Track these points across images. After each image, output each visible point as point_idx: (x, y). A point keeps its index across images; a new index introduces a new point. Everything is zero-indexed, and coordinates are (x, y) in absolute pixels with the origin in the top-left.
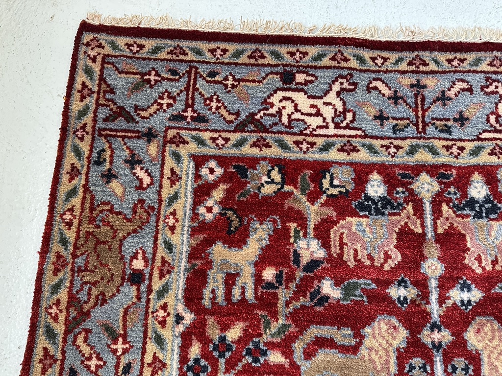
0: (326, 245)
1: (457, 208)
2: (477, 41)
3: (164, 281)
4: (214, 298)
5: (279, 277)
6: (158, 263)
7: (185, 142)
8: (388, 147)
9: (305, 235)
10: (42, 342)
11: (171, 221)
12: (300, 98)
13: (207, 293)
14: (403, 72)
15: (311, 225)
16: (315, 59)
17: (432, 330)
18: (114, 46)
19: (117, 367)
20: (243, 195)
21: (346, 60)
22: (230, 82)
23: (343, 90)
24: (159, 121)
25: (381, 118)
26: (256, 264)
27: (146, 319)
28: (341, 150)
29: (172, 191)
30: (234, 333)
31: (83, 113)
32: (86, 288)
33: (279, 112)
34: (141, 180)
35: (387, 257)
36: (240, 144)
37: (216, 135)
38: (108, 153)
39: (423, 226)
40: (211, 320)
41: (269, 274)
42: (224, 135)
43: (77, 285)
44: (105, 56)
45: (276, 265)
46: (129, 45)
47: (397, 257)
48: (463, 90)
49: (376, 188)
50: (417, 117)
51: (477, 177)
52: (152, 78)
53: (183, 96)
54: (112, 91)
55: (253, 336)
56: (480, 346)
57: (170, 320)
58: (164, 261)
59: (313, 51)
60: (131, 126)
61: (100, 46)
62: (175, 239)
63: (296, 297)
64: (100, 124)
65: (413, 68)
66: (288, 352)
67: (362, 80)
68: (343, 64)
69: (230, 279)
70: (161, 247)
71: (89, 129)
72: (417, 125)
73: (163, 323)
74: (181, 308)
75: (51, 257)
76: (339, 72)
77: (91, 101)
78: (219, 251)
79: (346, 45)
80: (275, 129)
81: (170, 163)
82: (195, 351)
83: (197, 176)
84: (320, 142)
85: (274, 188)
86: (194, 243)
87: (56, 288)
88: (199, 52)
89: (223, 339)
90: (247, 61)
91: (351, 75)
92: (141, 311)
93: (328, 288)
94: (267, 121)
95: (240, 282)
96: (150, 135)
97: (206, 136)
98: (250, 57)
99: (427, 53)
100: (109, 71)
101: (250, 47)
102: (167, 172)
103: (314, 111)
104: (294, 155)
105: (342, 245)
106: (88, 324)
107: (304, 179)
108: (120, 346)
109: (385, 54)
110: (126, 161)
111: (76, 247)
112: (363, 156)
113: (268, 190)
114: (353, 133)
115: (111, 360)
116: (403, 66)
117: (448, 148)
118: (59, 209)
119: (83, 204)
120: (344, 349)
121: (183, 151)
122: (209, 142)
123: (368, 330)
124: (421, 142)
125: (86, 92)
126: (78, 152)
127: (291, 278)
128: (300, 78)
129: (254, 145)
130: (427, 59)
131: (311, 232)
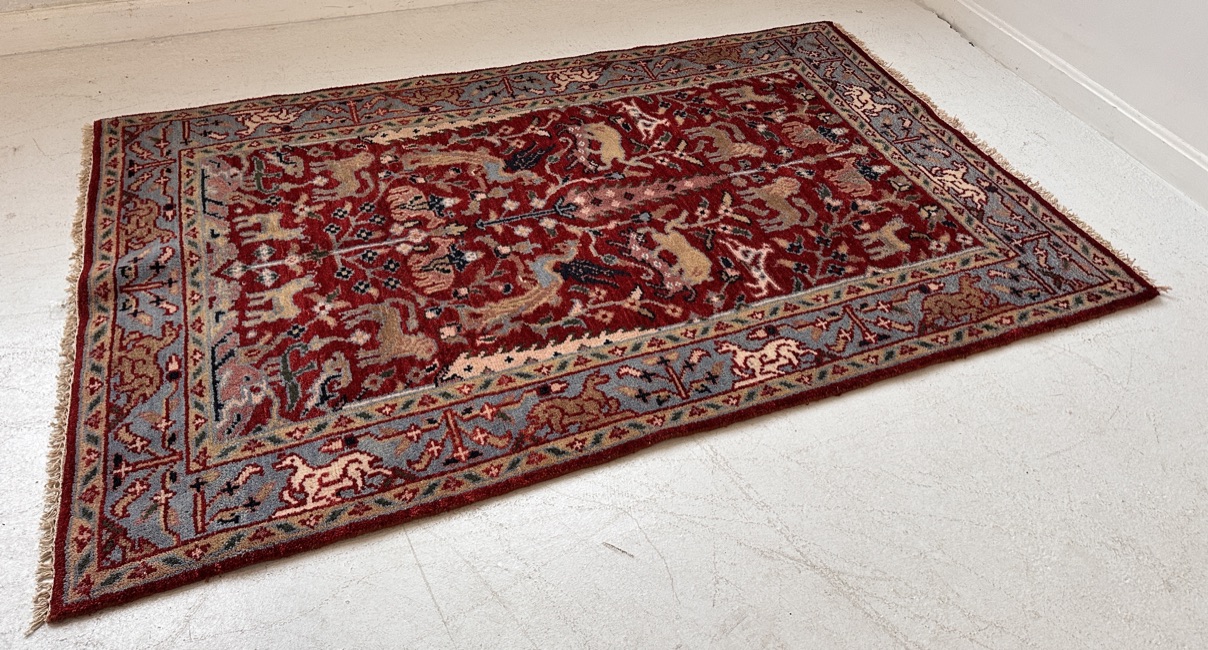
0: (786, 121)
1: (858, 164)
3: (717, 76)
5: (752, 110)
6: (724, 72)
7: (798, 65)
8: (870, 131)
9: (784, 113)
10: (658, 49)
11: (750, 71)
12: (867, 96)
15: (792, 114)
16: (896, 95)
17: (772, 166)
19: (663, 72)
20: (787, 89)
22: (849, 71)
23: (889, 109)
24: (801, 55)
25: (887, 126)
26: (752, 101)
27: (694, 75)
30: (709, 102)
32: (693, 55)
33: (850, 91)
35: (800, 143)
36: (816, 82)
37: (813, 73)
38: (768, 45)
39: (832, 153)
40: (709, 94)
41: (749, 106)
42: (816, 76)
43: (693, 52)
45: (758, 108)
47: (804, 146)
50: (903, 139)
51: (887, 168)
52: (823, 48)
53: (823, 59)
55: (713, 108)
56: (779, 183)
57: (699, 82)
58: (727, 73)
60: (789, 48)
62: (741, 74)
63: (747, 117)
64: (780, 39)
66: (714, 121)
68: (906, 105)
69: (736, 95)
70: (733, 71)
71: (775, 37)
72: (897, 140)
73: (696, 81)
74: (708, 84)
76: (898, 105)
78: (748, 88)
80: (838, 91)
82: (690, 93)
84: (847, 108)
85: (802, 98)
86: (745, 80)
89: (703, 100)
92: (696, 73)
93: (762, 127)
94: (839, 88)
97: (809, 70)
98: (872, 75)
104: (829, 101)
105: (792, 127)
106: (677, 60)
107: (818, 107)
108: (673, 71)
110: (768, 51)
112: (854, 124)
113: (799, 96)
114: (866, 118)
115: (665, 70)
117: (895, 154)
120: (733, 138)
121: (792, 66)
122: (806, 72)
127: (756, 114)
129: (821, 87)
131: (788, 115)
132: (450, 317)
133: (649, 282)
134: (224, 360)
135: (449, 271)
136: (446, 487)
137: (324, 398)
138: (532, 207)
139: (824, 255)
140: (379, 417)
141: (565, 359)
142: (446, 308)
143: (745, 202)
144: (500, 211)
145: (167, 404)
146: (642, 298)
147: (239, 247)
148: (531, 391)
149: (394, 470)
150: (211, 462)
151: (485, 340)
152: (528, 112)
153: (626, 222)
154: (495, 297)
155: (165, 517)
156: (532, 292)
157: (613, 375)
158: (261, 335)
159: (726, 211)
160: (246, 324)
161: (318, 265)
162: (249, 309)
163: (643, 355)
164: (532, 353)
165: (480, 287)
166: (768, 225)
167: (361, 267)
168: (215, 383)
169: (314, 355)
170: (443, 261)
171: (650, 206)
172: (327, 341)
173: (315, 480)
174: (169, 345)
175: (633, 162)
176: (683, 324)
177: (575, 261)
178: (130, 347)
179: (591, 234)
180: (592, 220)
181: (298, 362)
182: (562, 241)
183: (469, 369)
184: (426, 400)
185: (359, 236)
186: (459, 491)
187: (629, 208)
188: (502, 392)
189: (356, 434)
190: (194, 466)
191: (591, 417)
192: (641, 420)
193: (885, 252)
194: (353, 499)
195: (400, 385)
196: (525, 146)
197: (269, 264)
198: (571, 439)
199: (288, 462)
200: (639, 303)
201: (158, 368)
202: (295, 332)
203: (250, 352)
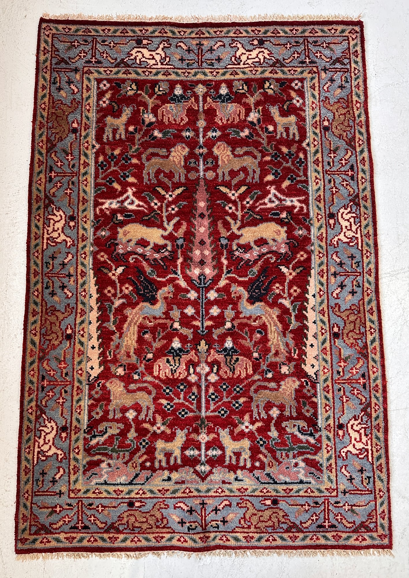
0: (156, 116)
1: (214, 99)
2: (229, 21)
3: (87, 132)
4: (108, 139)
5: (135, 130)
6: (83, 125)
7: (92, 73)
8: (184, 73)
9: (147, 112)
10: (37, 156)
11: (88, 107)
12: (145, 51)
13: (105, 137)
14: (193, 38)
15: (150, 108)
16: (152, 33)
17: (199, 148)
18: (57, 29)
19: (69, 165)
20: (119, 96)
21: (166, 33)
22: (112, 45)
23: (165, 47)
24: (80, 64)
25: (182, 60)
26: (126, 125)
27: (80, 146)
28: (163, 74)
29: (87, 95)
30: (117, 152)
31: (45, 61)
32: (54, 135)
33: (135, 58)
34: (74, 90)
35: (182, 120)
36: (117, 73)
37: (106, 69)
38: (58, 79)
39: (198, 107)
40: (107, 147)
41: (131, 128)
42: (110, 69)
43: (50, 134)
44: (53, 34)
45: (135, 125)
46: (64, 29)
47: (186, 120)
48: (221, 46)
49: (178, 91)
50: (199, 59)
51: (223, 85)
52: (76, 44)
53: (90, 52)
54: (58, 51)
55: (124, 153)
56: (218, 154)
57: (90, 147)
58: (86, 124)
59: (151, 29)
60: (68, 66)
61: (50, 29)
62: (90, 115)
63: (143, 137)
64: (54, 66)
65: (198, 36)
66: (140, 159)
67: (174, 42)
68: (165, 35)
69: (115, 131)
70: (84, 118)
71: (49, 68)
72: (198, 62)
73: (87, 148)
74: (94, 142)
75: (38, 123)
76: (162, 39)
77: (48, 55)
78: (109, 119)
79: (166, 25)
80: (133, 66)
81: (86, 82)
82: (101, 159)
83: (98, 88)
84: (154, 71)
85: (133, 92)
86: (98, 116)
87: (41, 136)
88: (97, 31)
89: (112, 154)
90: (120, 34)
91: (169, 40)
92: (78, 144)
93: (156, 133)
94: (130, 62)
95: (119, 132)
96: (76, 70)
97: (102, 70)
98: (121, 33)
99: (204, 29)
100: (56, 41)
101: (121, 28)
102: (85, 86)
103: (151, 57)
104: (142, 77)
105: (163, 115)
106: (56, 149)
107: (147, 88)
108: (70, 157)
109: (185, 30)
110: (66, 82)
111: (47, 118)
112: (173, 77)
113: (130, 93)
114: (169, 67)
115: (66, 162)
116: (193, 35)
117: (211, 72)
118: (39, 103)
119: (49, 101)
120: (163, 157)
121: (91, 77)
122: (103, 72)
123: (173, 149)
124: (200, 70)
125: (46, 51)
126: (45, 79)
127: (141, 130)
128: (145, 42)
129: (124, 73)
130: (204, 31)
131: (150, 111)
132: (274, 367)
133: (277, 259)
134: (271, 478)
135: (238, 359)
136: (377, 391)
137: (311, 435)
138: (195, 299)
139: (287, 162)
140: (330, 413)
141: (318, 319)
142: (267, 366)
143: (230, 181)
144: (193, 318)
145: (292, 505)
146: (288, 268)
147: (183, 466)
148: (335, 341)
149: (362, 411)
150: (334, 486)
151: (295, 353)
152: (92, 272)
153: (225, 252)
154: (265, 340)
155: (359, 506)
156: (266, 321)
157: (337, 301)
158: (259, 460)
159: (233, 195)
160: (249, 465)
161: (212, 425)
162: (238, 464)
163: (327, 282)
164: (310, 334)
165: (254, 346)
166: (253, 178)
167: (220, 403)
168: (286, 483)
169: (280, 436)
170: (228, 360)
171: (215, 234)
172: (273, 428)
173: (356, 444)
174: (253, 505)
175: (170, 228)
176: (313, 255)
177: (248, 292)
178: (249, 524)
179: (228, 275)
180: (216, 271)
181: (283, 443)
182: (231, 294)
183: (313, 366)
184: (326, 389)
185: (193, 400)
186: (380, 386)
187: (213, 246)
188: (331, 354)
189: (337, 423)
190: (334, 494)
191: (359, 319)
192: (366, 299)
193: (294, 130)
194: (371, 430)
195: (314, 399)
196: (131, 285)
197: (203, 451)
198: (368, 333)
199: (344, 454)
200: (291, 271)
201: (267, 509)
202: (261, 443)
203: (269, 465)
